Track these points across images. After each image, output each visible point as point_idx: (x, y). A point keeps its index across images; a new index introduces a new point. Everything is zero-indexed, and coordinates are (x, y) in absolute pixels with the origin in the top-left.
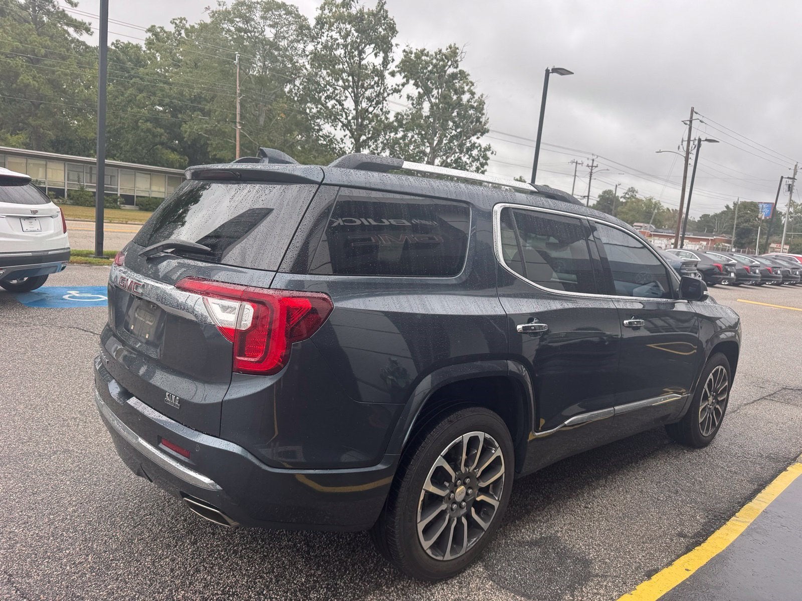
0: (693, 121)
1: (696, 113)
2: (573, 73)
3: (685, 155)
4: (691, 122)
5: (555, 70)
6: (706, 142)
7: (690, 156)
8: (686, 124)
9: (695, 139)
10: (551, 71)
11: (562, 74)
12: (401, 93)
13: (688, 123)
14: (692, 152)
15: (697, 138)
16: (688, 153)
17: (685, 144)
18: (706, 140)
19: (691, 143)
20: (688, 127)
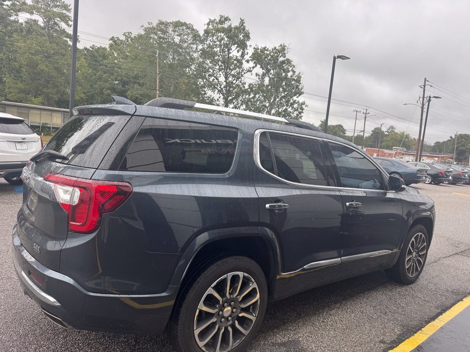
0: (426, 86)
1: (428, 81)
2: (350, 58)
3: (421, 106)
4: (424, 86)
5: (339, 57)
6: (434, 98)
7: (425, 106)
8: (422, 88)
9: (427, 97)
10: (336, 57)
11: (343, 59)
12: (252, 72)
13: (423, 87)
14: (426, 104)
15: (428, 96)
16: (423, 105)
17: (421, 99)
18: (434, 97)
19: (425, 99)
20: (423, 89)
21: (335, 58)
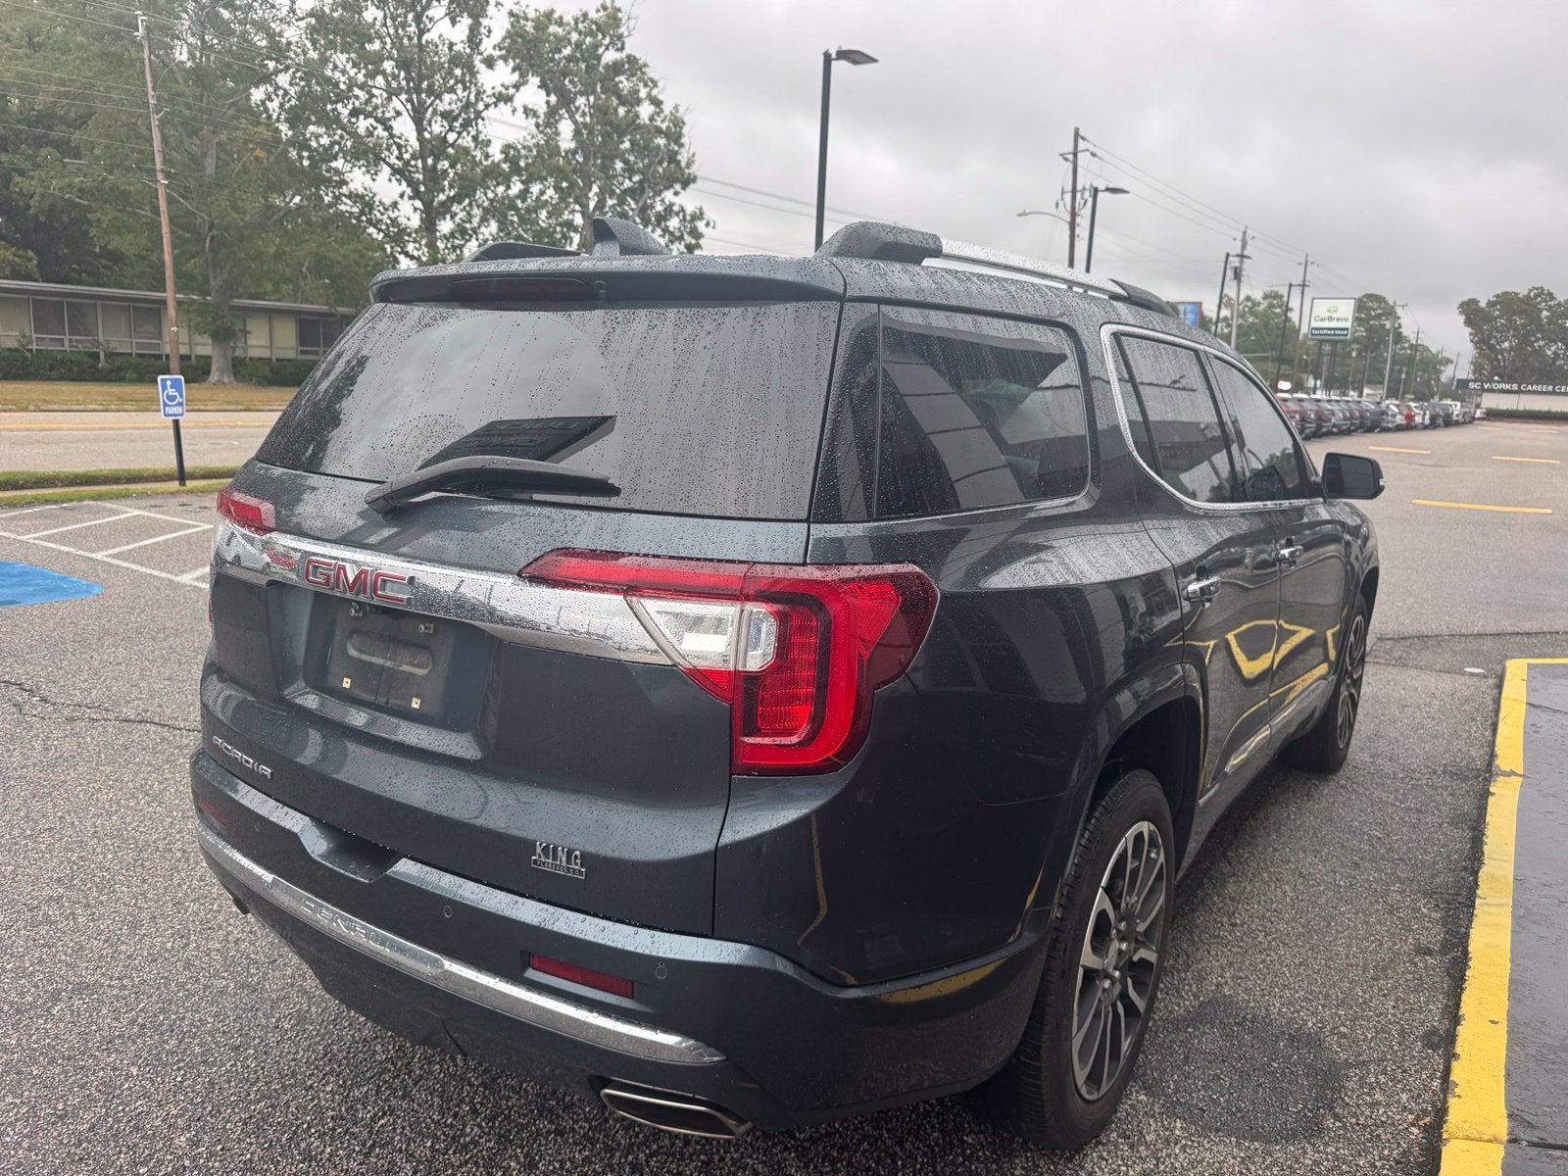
0: (1080, 155)
1: (1084, 139)
2: (874, 60)
3: (1069, 220)
4: (1075, 155)
5: (843, 55)
6: (1107, 194)
7: (1078, 220)
8: (1066, 159)
9: (1084, 189)
10: (834, 56)
11: (855, 62)
13: (1071, 157)
14: (1082, 212)
15: (1088, 187)
16: (1074, 215)
17: (1068, 197)
18: (1108, 189)
19: (1079, 195)
20: (1071, 166)
21: (828, 59)
